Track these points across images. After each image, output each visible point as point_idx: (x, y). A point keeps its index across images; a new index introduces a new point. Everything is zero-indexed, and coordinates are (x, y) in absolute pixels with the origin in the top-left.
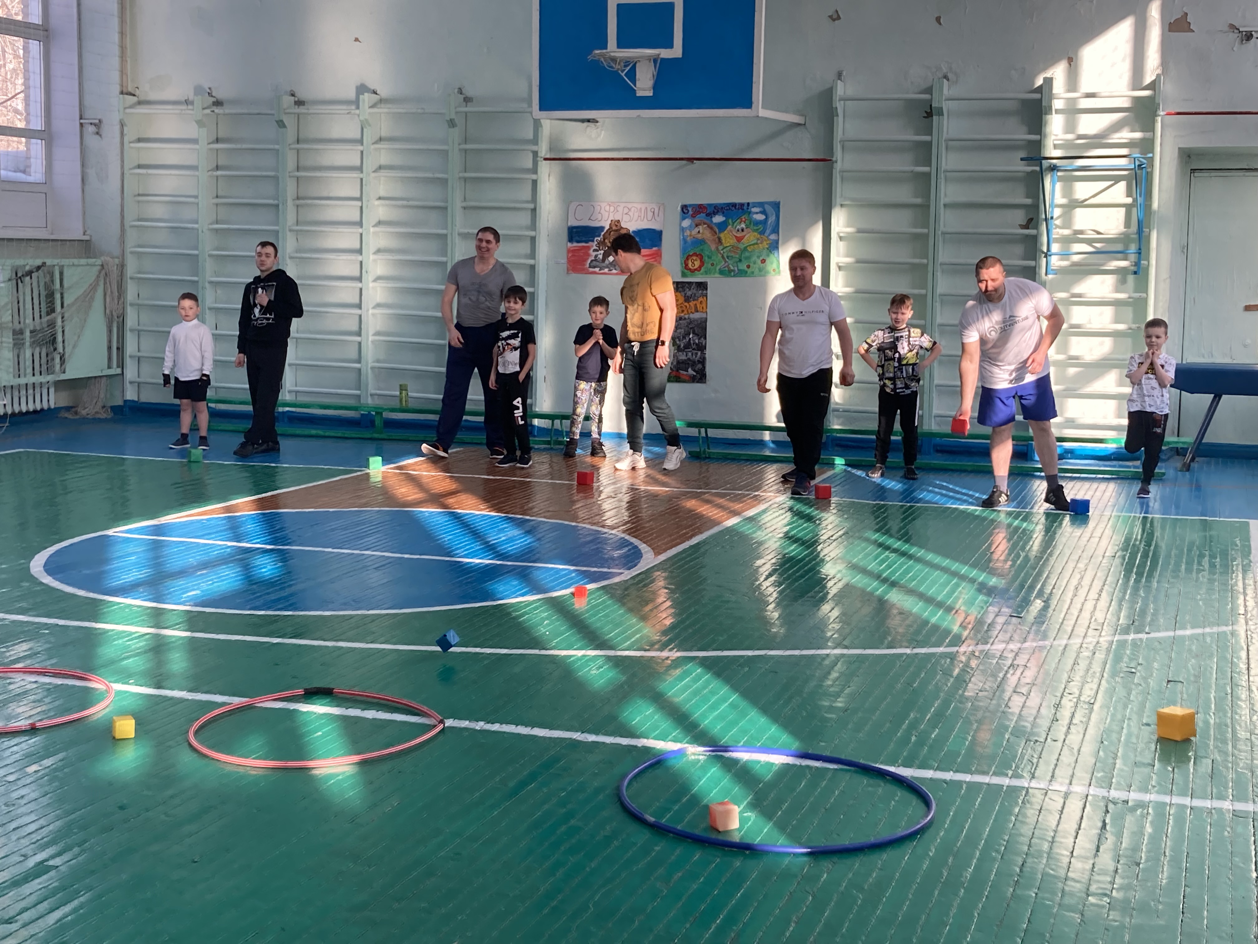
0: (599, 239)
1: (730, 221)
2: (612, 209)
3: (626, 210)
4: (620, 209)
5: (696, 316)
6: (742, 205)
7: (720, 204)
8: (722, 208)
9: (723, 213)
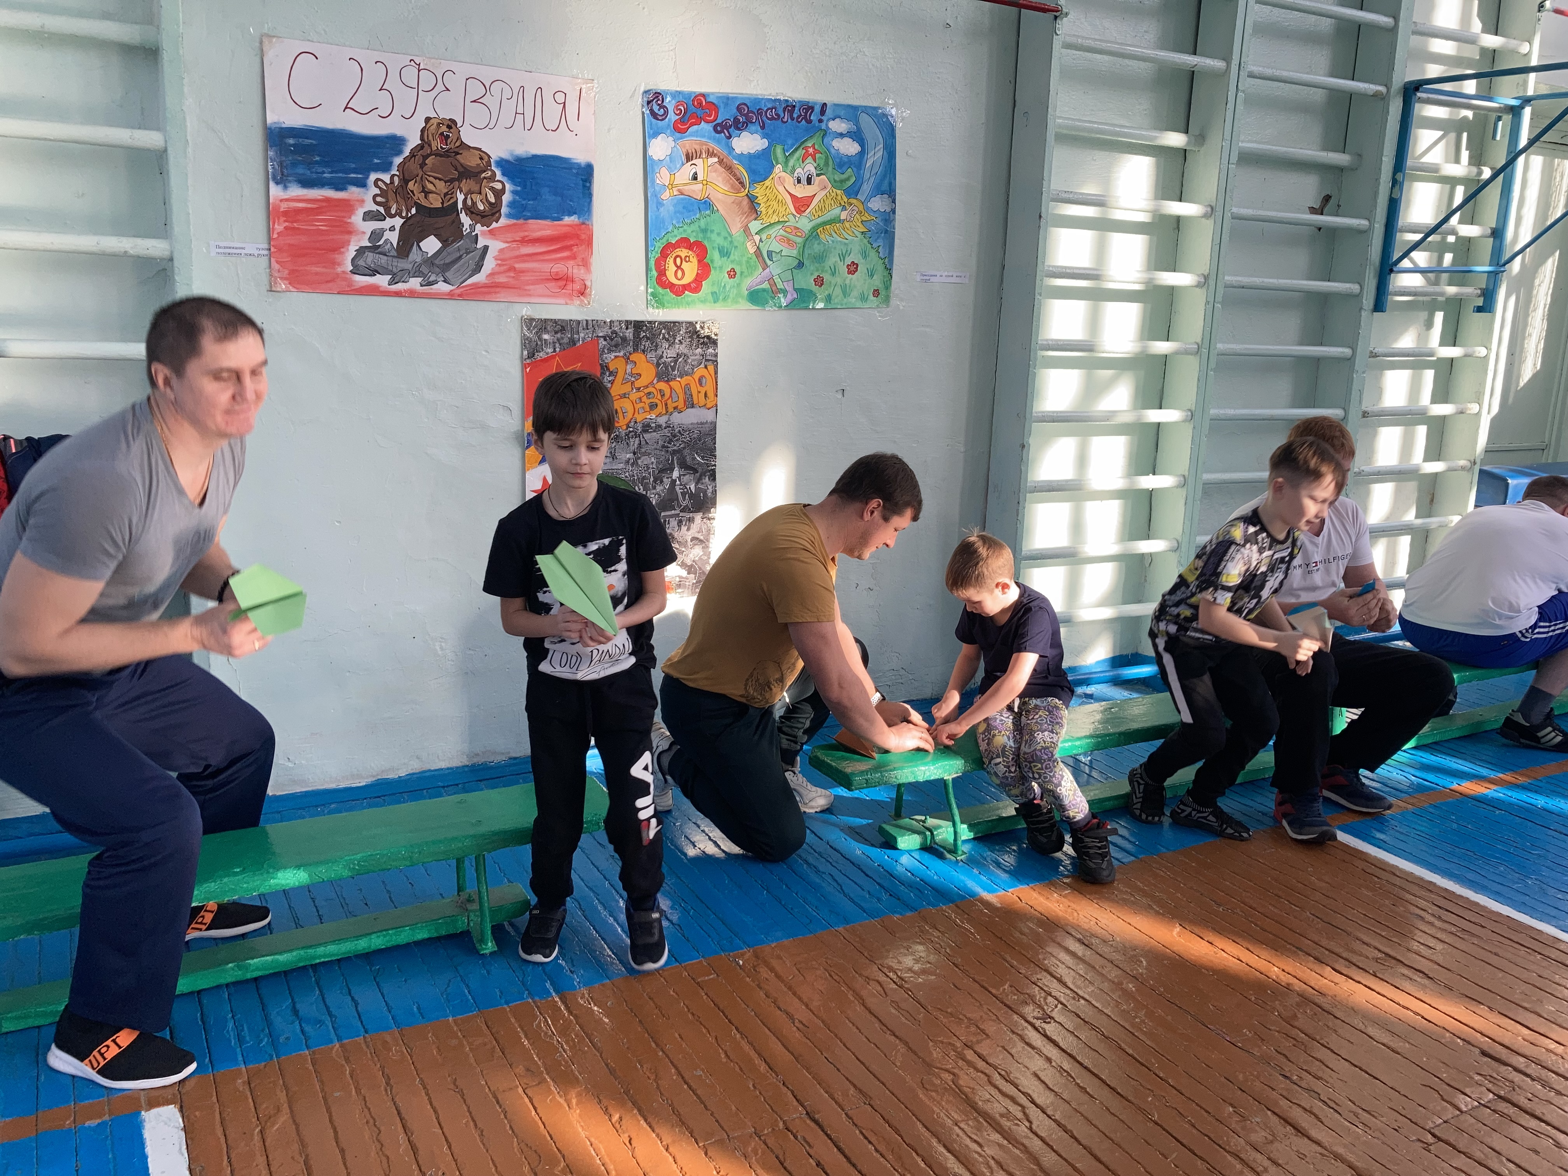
0: (386, 178)
1: (779, 150)
2: (427, 80)
3: (475, 90)
4: (455, 83)
5: (689, 418)
6: (808, 108)
7: (757, 101)
8: (760, 112)
9: (763, 128)
